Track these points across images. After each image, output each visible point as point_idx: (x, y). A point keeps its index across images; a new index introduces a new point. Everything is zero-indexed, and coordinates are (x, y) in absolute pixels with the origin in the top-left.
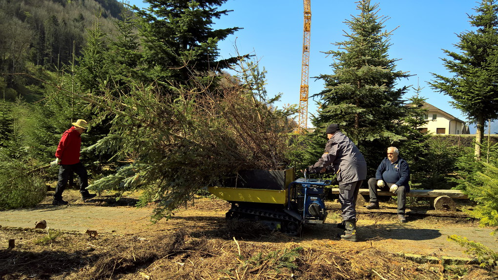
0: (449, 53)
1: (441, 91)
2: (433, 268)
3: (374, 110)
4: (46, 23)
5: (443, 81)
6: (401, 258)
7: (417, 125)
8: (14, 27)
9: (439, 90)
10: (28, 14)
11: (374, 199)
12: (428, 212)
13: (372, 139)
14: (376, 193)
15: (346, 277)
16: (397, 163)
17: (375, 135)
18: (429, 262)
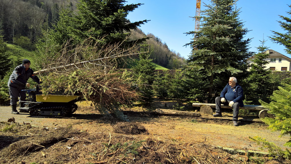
0: (283, 17)
1: (278, 43)
2: (240, 158)
3: (223, 53)
4: (52, 8)
5: (279, 36)
6: (220, 150)
7: (262, 64)
8: (35, 11)
9: (276, 41)
10: (42, 3)
11: (218, 110)
12: (254, 120)
13: (220, 72)
14: (220, 106)
15: (172, 161)
16: (235, 88)
17: (222, 70)
18: (238, 154)
